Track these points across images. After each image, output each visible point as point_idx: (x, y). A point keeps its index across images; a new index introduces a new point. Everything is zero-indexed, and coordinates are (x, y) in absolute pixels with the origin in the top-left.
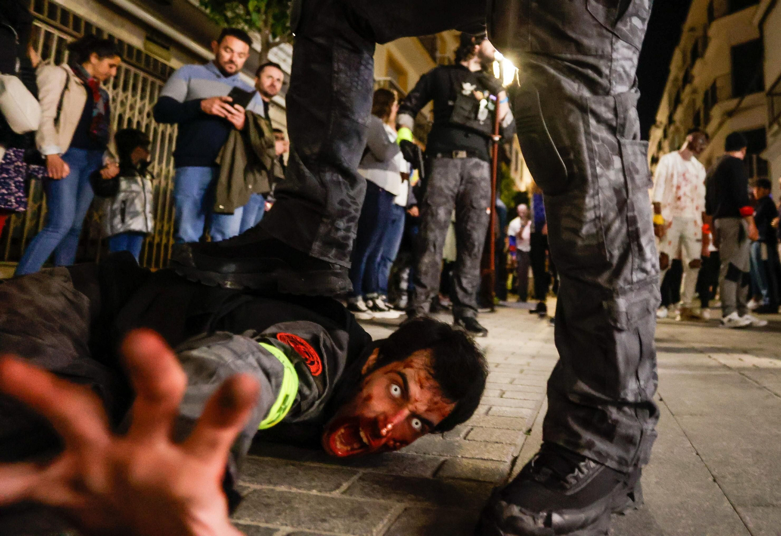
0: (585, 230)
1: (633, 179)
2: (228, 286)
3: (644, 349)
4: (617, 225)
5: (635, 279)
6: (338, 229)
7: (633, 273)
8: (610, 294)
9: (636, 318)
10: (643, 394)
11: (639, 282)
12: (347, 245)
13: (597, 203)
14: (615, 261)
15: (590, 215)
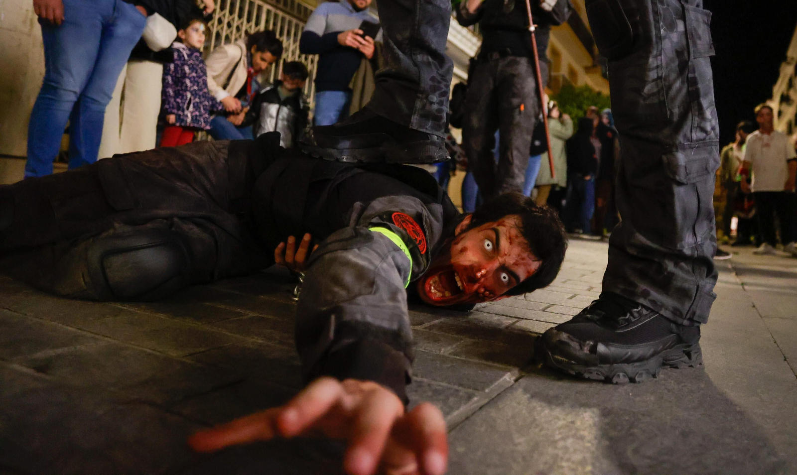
0: (647, 89)
1: (695, 44)
2: (345, 160)
3: (702, 205)
4: (678, 84)
5: (694, 136)
6: (432, 103)
7: (693, 131)
8: (670, 148)
9: (695, 175)
10: (700, 250)
11: (698, 140)
12: (441, 118)
13: (659, 63)
14: (675, 119)
15: (653, 75)
